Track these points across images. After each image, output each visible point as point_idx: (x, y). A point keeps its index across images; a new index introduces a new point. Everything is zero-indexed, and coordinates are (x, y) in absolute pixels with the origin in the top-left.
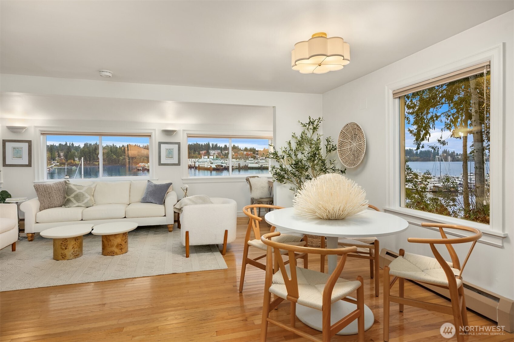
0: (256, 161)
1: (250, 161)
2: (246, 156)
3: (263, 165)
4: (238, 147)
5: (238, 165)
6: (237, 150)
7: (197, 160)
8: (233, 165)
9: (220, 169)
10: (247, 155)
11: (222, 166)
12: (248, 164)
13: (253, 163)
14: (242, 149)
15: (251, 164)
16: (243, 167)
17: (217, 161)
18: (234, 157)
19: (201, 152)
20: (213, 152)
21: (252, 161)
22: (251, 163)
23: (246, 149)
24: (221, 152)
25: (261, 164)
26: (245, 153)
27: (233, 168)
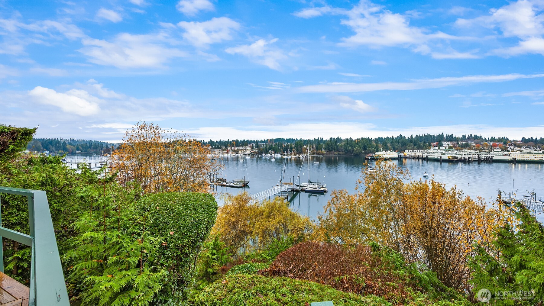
0: (506, 153)
1: (496, 152)
2: (491, 147)
3: (517, 158)
4: (481, 137)
5: (478, 157)
6: (479, 141)
8: (471, 157)
9: (454, 160)
10: (494, 145)
11: (456, 158)
12: (492, 156)
13: (500, 155)
16: (485, 159)
17: (450, 152)
18: (473, 148)
19: (431, 143)
20: (447, 143)
21: (499, 153)
24: (458, 143)
25: (513, 156)
27: (470, 160)
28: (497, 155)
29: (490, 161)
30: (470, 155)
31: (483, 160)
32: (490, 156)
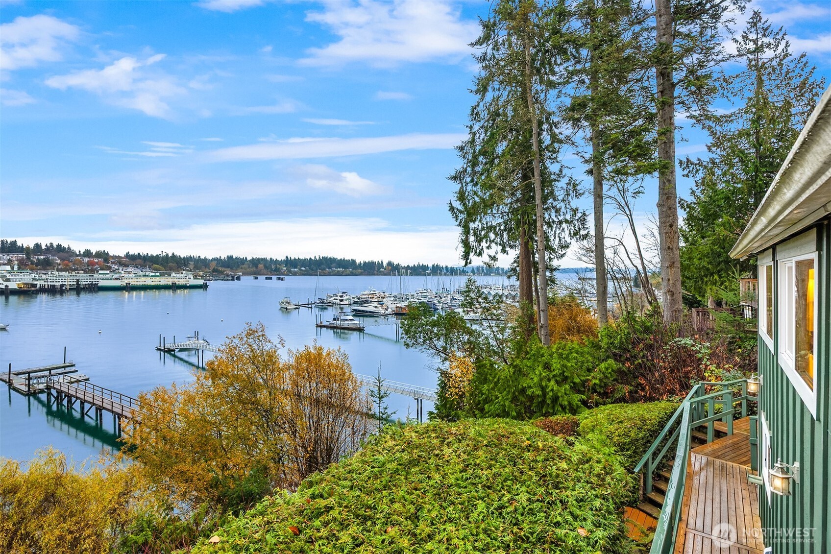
0: (116, 276)
1: (102, 275)
2: (88, 266)
3: (131, 283)
4: (69, 248)
5: (75, 283)
6: (66, 255)
8: (64, 283)
9: (30, 291)
10: (90, 264)
11: (35, 286)
12: (97, 280)
13: (108, 279)
14: (78, 253)
15: (105, 281)
16: (87, 286)
18: (60, 267)
20: (6, 257)
21: (107, 275)
22: (103, 279)
23: (88, 253)
24: (29, 258)
25: (126, 281)
26: (86, 260)
27: (64, 288)
28: (106, 279)
29: (94, 288)
30: (61, 281)
31: (84, 288)
32: (94, 280)
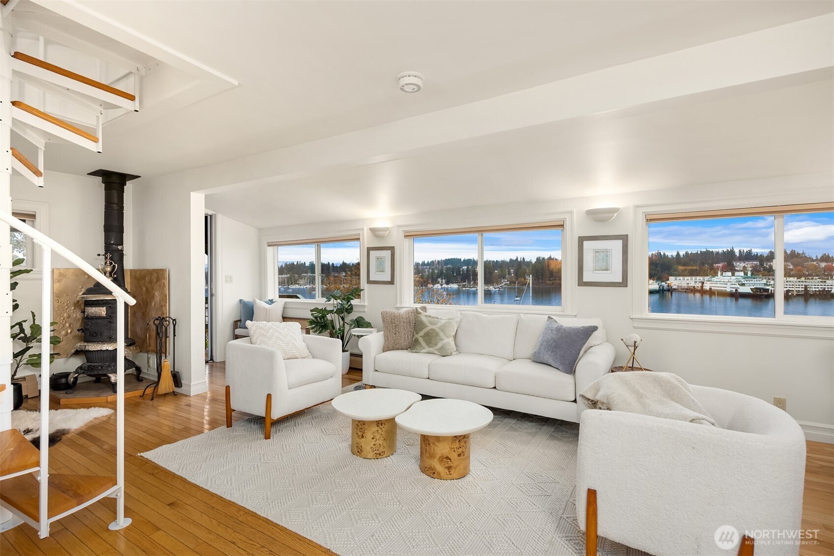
4: (803, 254)
5: (804, 289)
6: (799, 260)
7: (706, 278)
8: (791, 289)
10: (827, 269)
11: (766, 291)
14: (813, 259)
16: (818, 293)
17: (754, 281)
18: (790, 273)
19: (716, 265)
20: (742, 265)
23: (825, 258)
24: (762, 265)
26: (823, 264)
27: (790, 294)
29: (826, 296)
30: (788, 286)
31: (814, 295)
32: (826, 287)
